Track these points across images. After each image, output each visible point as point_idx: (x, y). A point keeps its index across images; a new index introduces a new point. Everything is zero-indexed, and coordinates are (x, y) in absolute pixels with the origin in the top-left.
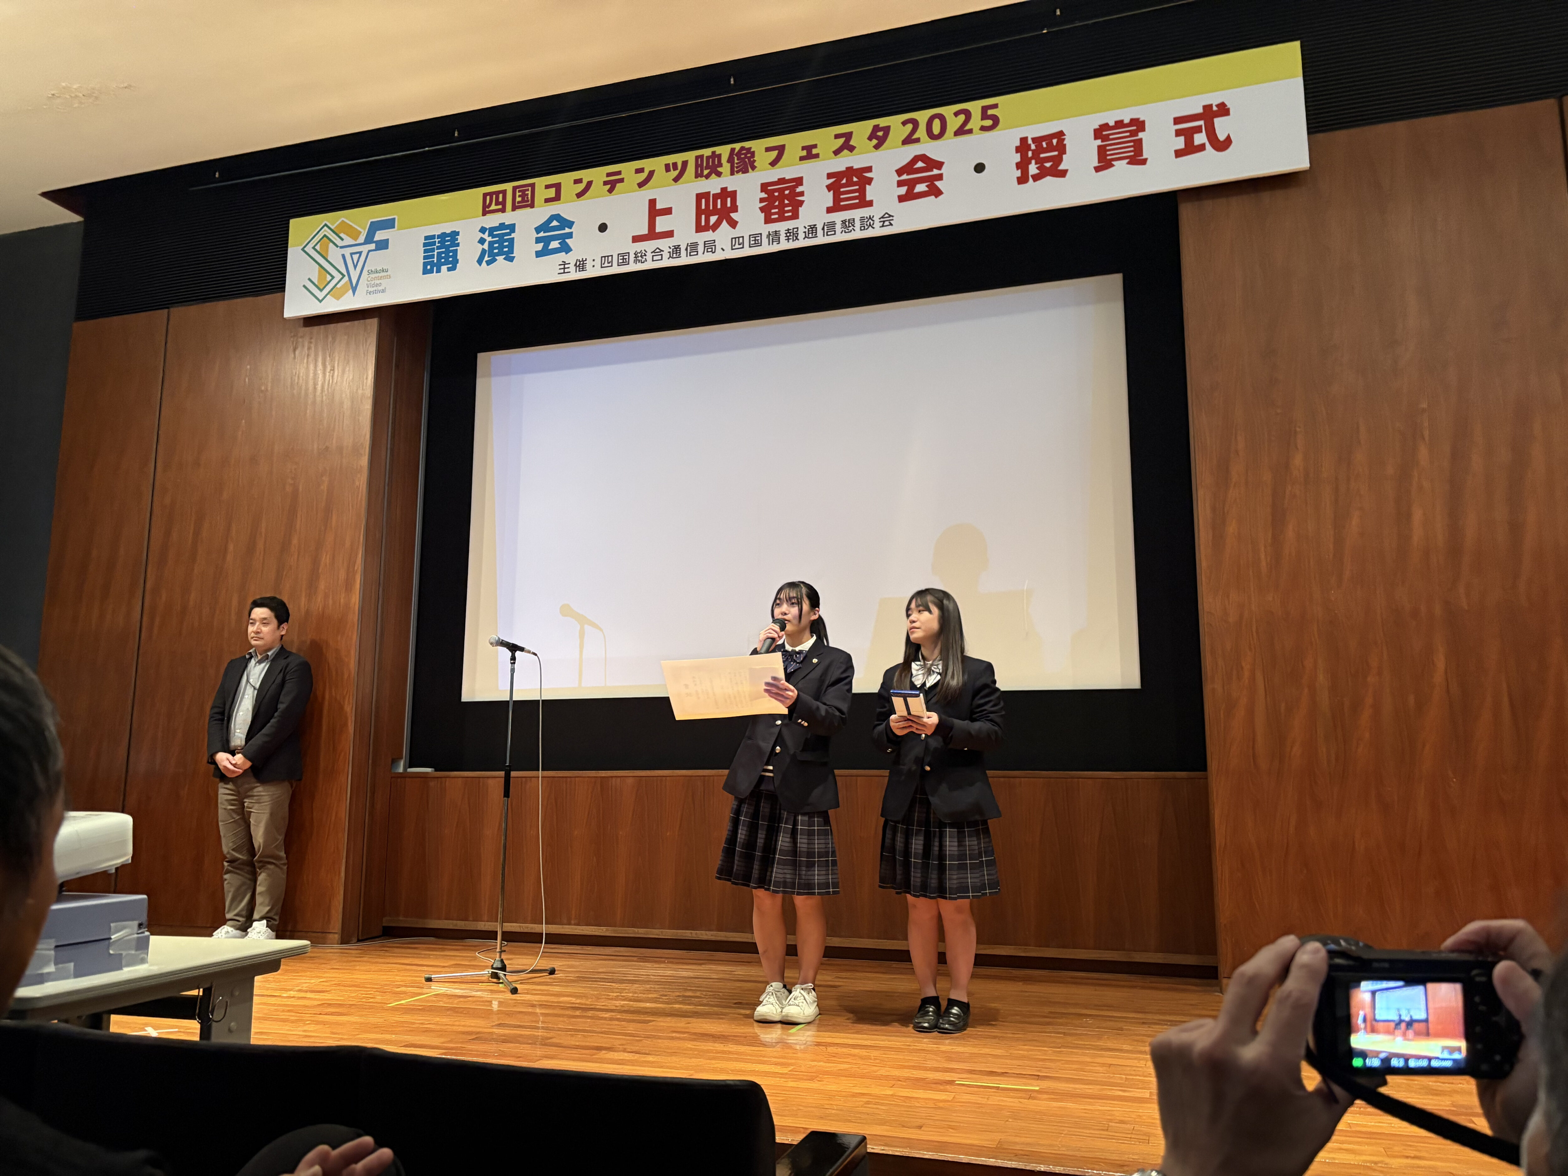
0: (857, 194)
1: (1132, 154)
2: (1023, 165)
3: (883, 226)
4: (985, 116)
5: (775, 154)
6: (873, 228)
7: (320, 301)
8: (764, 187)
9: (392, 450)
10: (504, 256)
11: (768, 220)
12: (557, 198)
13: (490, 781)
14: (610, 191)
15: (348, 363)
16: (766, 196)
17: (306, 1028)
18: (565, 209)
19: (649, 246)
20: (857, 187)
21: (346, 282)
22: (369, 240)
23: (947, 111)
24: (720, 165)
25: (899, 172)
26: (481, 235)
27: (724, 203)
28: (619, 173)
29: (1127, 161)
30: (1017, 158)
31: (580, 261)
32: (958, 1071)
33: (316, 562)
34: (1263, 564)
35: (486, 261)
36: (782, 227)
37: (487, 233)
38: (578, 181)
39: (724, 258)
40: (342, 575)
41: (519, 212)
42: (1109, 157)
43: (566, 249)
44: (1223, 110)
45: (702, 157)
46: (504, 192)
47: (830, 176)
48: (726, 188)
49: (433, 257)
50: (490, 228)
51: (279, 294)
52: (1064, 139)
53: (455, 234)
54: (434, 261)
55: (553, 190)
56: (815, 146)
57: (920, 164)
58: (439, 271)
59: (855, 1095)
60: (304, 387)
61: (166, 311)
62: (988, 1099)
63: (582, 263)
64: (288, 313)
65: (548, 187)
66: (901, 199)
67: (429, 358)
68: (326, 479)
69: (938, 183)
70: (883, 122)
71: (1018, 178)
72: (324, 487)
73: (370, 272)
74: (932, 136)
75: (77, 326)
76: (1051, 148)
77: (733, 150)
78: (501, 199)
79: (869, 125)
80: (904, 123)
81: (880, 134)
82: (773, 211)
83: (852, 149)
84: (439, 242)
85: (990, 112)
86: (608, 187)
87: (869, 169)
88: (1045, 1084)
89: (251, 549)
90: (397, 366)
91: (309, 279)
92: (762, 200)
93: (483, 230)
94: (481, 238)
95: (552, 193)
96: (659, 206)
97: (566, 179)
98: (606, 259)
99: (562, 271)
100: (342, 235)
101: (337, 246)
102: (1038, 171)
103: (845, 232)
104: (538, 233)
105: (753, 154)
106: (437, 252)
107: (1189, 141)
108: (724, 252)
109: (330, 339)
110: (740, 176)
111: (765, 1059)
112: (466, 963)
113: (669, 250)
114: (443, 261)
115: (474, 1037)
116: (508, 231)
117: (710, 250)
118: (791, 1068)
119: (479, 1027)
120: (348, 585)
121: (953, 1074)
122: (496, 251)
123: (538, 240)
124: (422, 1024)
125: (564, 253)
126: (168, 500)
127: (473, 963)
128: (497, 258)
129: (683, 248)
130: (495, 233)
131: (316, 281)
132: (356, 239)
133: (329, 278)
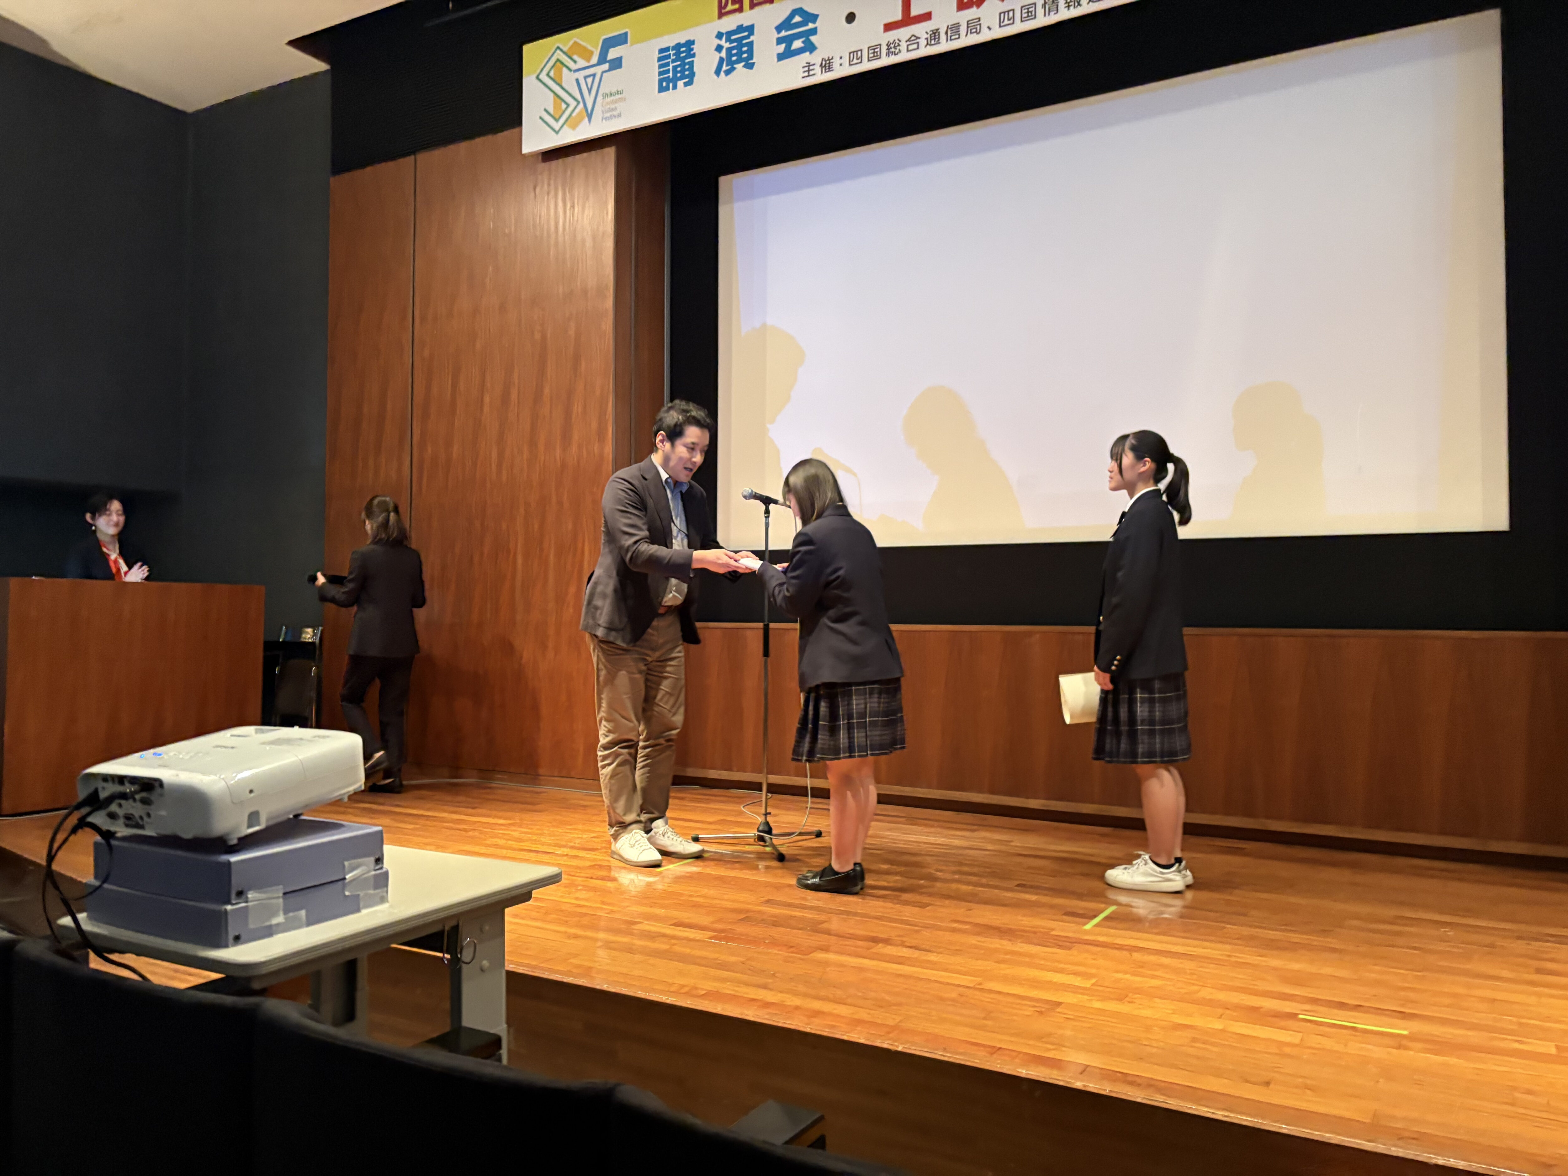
7: (557, 132)
9: (637, 294)
10: (743, 64)
13: (749, 633)
15: (588, 198)
17: (578, 895)
19: (903, 33)
21: (581, 112)
22: (602, 60)
26: (718, 41)
31: (825, 61)
32: (1298, 999)
33: (568, 412)
35: (725, 72)
37: (724, 39)
39: (991, 39)
40: (594, 425)
41: (757, 9)
43: (810, 47)
49: (668, 71)
50: (726, 33)
51: (516, 130)
53: (690, 43)
54: (669, 76)
58: (675, 87)
59: (1178, 1027)
60: (545, 227)
61: (412, 157)
62: (1347, 1045)
63: (828, 62)
64: (527, 149)
68: (572, 325)
72: (572, 332)
73: (606, 95)
75: (334, 181)
84: (674, 55)
88: (1416, 1026)
89: (506, 400)
90: (637, 199)
91: (546, 110)
93: (719, 36)
94: (718, 45)
98: (855, 55)
99: (806, 74)
100: (575, 57)
101: (570, 70)
104: (779, 32)
106: (673, 66)
108: (992, 30)
109: (569, 173)
111: (1062, 966)
112: (732, 819)
113: (926, 36)
114: (679, 75)
115: (743, 916)
116: (746, 34)
117: (974, 30)
118: (1094, 981)
119: (749, 904)
120: (601, 435)
121: (1294, 1004)
122: (734, 58)
123: (779, 41)
124: (691, 896)
125: (808, 53)
126: (426, 353)
127: (739, 819)
128: (735, 66)
129: (942, 32)
130: (733, 37)
131: (552, 112)
132: (588, 60)
133: (564, 106)
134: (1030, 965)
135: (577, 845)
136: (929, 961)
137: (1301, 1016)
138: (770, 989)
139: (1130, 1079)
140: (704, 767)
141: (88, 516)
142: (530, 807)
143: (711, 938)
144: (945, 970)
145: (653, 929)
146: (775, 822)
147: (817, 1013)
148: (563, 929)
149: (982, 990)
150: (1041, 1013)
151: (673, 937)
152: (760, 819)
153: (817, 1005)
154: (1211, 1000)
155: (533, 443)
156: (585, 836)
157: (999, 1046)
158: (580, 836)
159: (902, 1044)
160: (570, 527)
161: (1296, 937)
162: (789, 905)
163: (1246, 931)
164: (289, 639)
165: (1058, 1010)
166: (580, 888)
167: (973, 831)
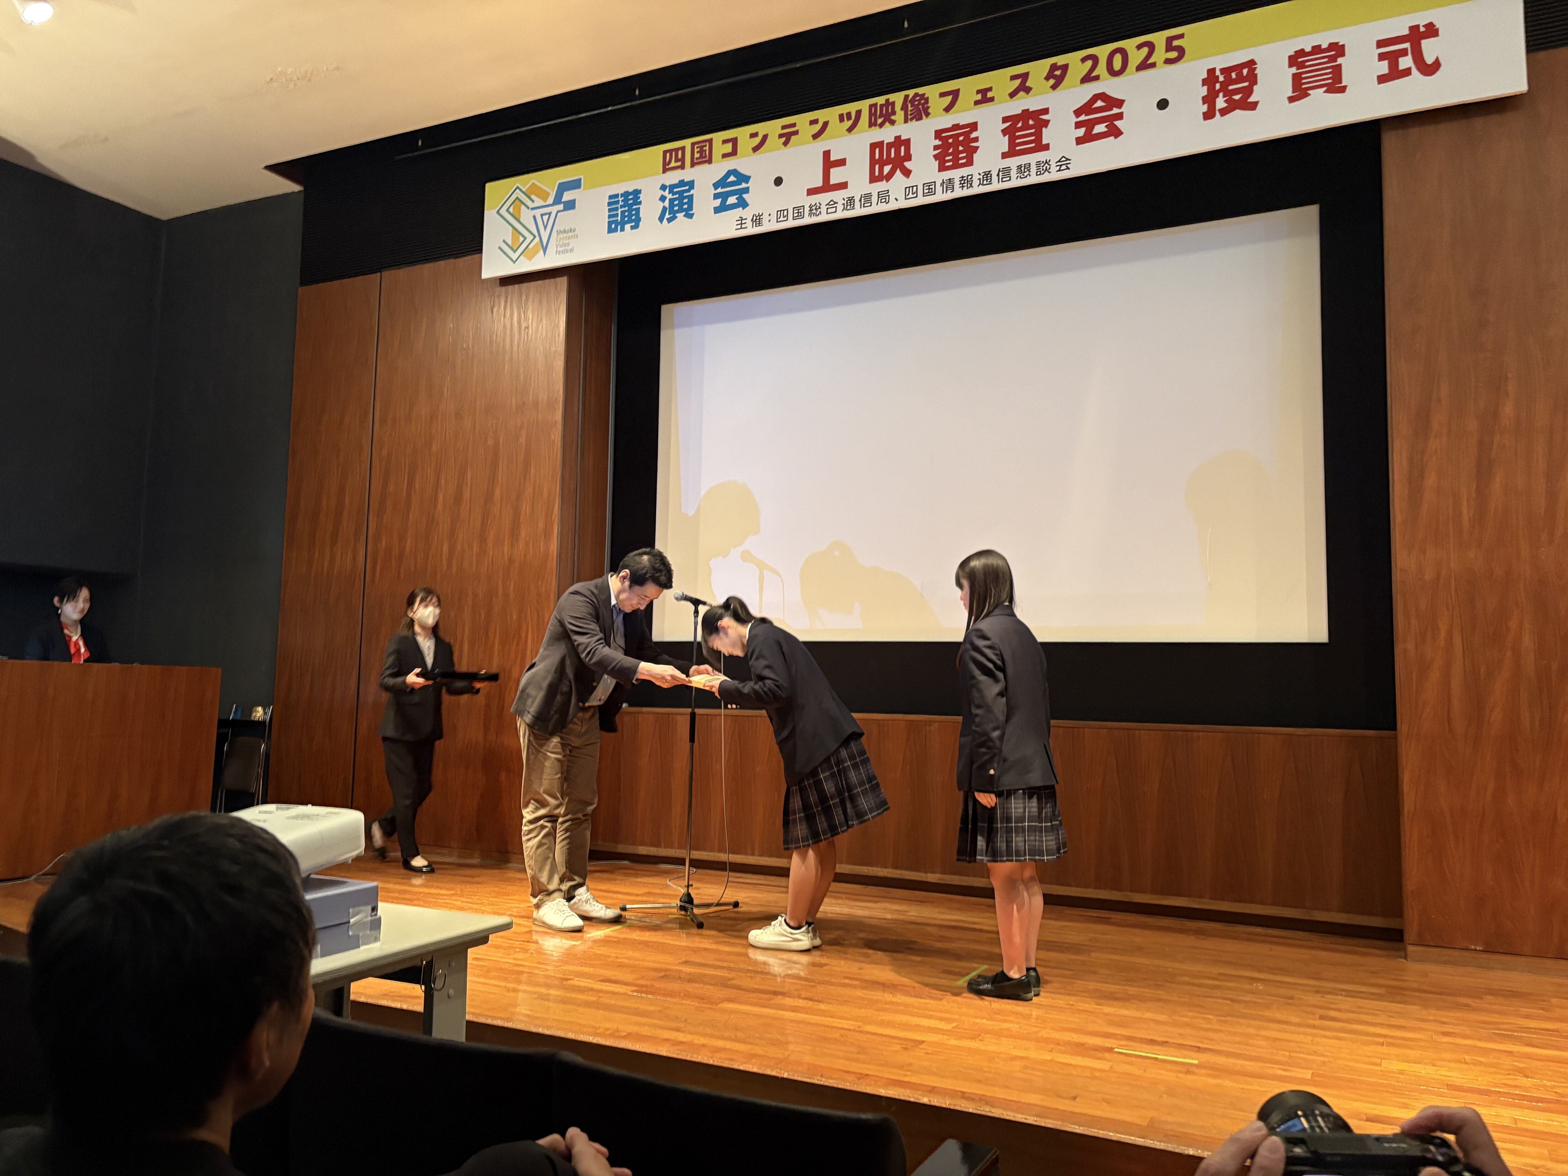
0: (1033, 138)
1: (1330, 81)
2: (1209, 100)
3: (1059, 170)
4: (1169, 48)
5: (949, 99)
6: (1049, 172)
7: (514, 262)
8: (938, 134)
9: (584, 404)
10: (684, 213)
11: (942, 168)
12: (734, 153)
13: (679, 718)
14: (786, 144)
15: (541, 320)
16: (940, 143)
17: (516, 956)
18: (743, 163)
19: (824, 198)
20: (1033, 131)
21: (537, 243)
22: (558, 200)
23: (1129, 44)
24: (894, 113)
25: (1078, 113)
26: (662, 192)
27: (898, 152)
28: (794, 125)
29: (1325, 89)
30: (1204, 91)
31: (756, 216)
32: (1119, 1037)
33: (517, 511)
34: (1466, 518)
35: (667, 219)
36: (956, 174)
37: (667, 190)
38: (754, 135)
39: (897, 208)
40: (541, 525)
41: (697, 168)
42: (1304, 86)
43: (742, 204)
44: (1432, 31)
45: (875, 105)
46: (683, 149)
47: (1005, 120)
48: (900, 137)
49: (617, 215)
50: (670, 186)
51: (477, 256)
52: (1256, 68)
53: (637, 192)
54: (618, 219)
55: (730, 145)
56: (990, 89)
57: (1099, 103)
58: (622, 229)
59: (1015, 1058)
60: (501, 344)
61: (379, 274)
62: (1145, 1071)
63: (758, 218)
64: (486, 274)
65: (725, 142)
66: (1080, 141)
67: (616, 312)
68: (524, 433)
69: (1117, 123)
70: (1060, 60)
71: (1204, 113)
72: (522, 440)
73: (559, 232)
74: (1113, 73)
75: (300, 289)
76: (1240, 79)
77: (907, 96)
78: (680, 156)
79: (1046, 64)
80: (1084, 60)
81: (1058, 73)
82: (947, 158)
83: (1028, 90)
84: (622, 201)
85: (1176, 43)
86: (784, 139)
87: (1046, 111)
88: (1206, 1057)
89: (458, 498)
90: (587, 322)
91: (504, 241)
92: (936, 148)
93: (663, 188)
94: (662, 195)
95: (728, 148)
96: (833, 158)
97: (742, 133)
98: (782, 214)
99: (739, 226)
100: (533, 197)
101: (528, 208)
102: (1225, 105)
103: (1021, 178)
104: (716, 189)
105: (927, 100)
106: (621, 211)
107: (1394, 65)
108: (898, 201)
109: (524, 297)
110: (914, 124)
111: (931, 1013)
112: (658, 891)
113: (843, 202)
114: (626, 219)
115: (662, 974)
116: (687, 188)
117: (883, 200)
118: (955, 1024)
119: (668, 964)
120: (547, 534)
121: (1113, 1041)
122: (676, 208)
123: (716, 196)
124: (617, 958)
125: (741, 208)
126: (385, 452)
127: (665, 892)
128: (677, 215)
129: (857, 199)
130: (675, 190)
131: (510, 243)
132: (545, 200)
133: (521, 239)
134: (904, 1013)
135: (514, 914)
136: (821, 1010)
137: (1116, 1050)
138: (683, 1032)
139: (967, 1095)
140: (634, 844)
141: (56, 600)
142: (470, 879)
143: (633, 991)
144: (832, 1017)
145: (582, 984)
146: (697, 894)
147: (719, 1050)
148: (503, 984)
149: (861, 1032)
150: (906, 1049)
151: (600, 991)
152: (683, 891)
153: (721, 1043)
154: (1047, 1039)
155: (483, 539)
156: (521, 906)
157: (867, 1072)
158: (517, 905)
159: (788, 1072)
160: (515, 617)
161: (1132, 990)
162: (704, 965)
163: (1092, 985)
164: (239, 717)
165: (921, 1046)
166: (518, 950)
167: (876, 902)
